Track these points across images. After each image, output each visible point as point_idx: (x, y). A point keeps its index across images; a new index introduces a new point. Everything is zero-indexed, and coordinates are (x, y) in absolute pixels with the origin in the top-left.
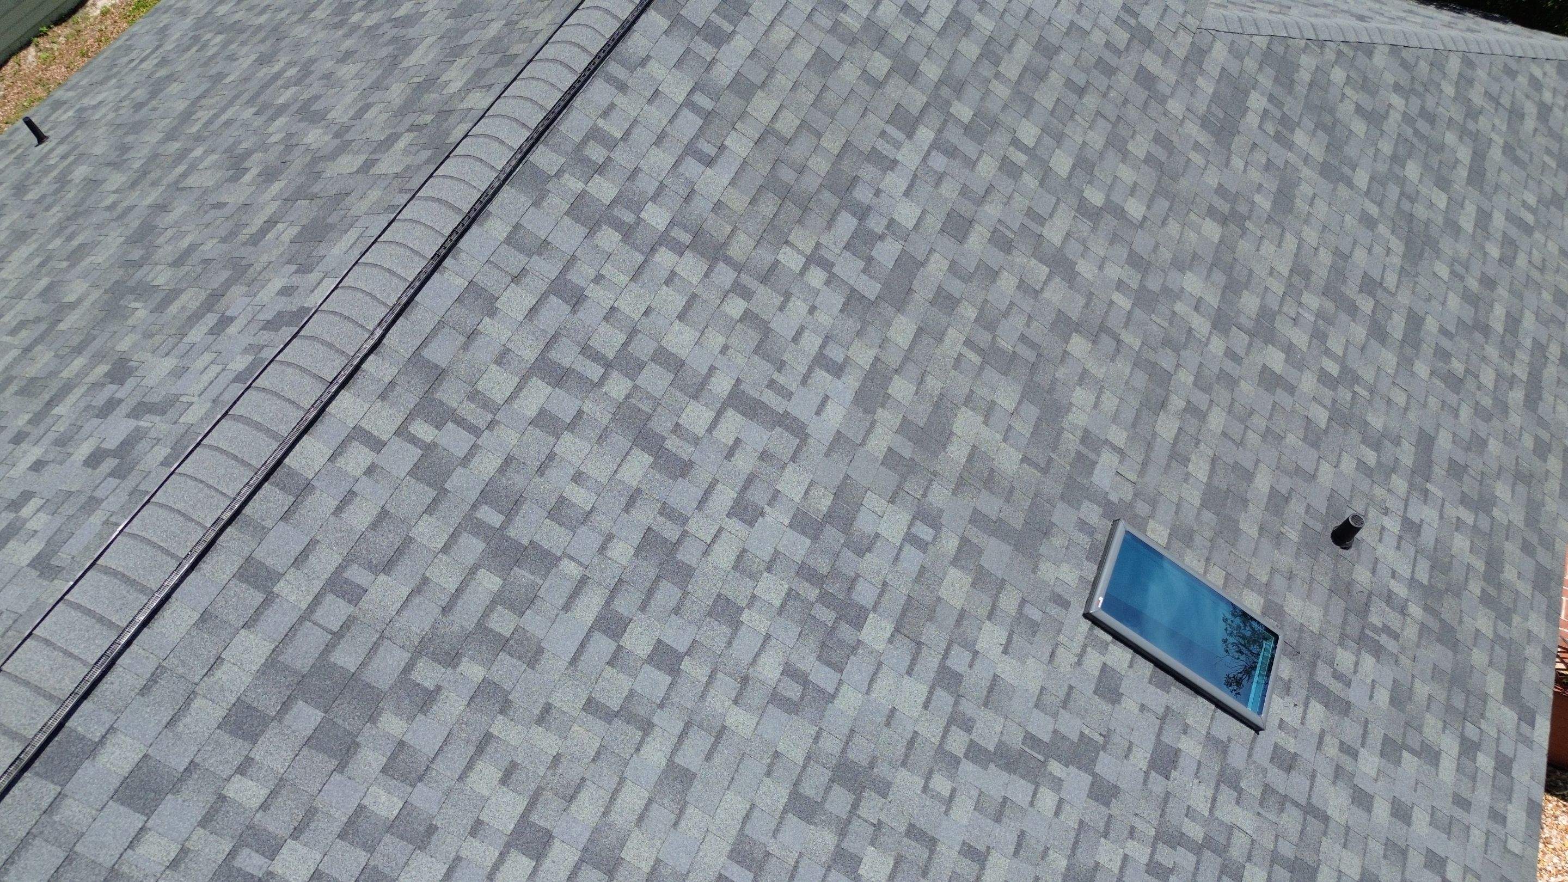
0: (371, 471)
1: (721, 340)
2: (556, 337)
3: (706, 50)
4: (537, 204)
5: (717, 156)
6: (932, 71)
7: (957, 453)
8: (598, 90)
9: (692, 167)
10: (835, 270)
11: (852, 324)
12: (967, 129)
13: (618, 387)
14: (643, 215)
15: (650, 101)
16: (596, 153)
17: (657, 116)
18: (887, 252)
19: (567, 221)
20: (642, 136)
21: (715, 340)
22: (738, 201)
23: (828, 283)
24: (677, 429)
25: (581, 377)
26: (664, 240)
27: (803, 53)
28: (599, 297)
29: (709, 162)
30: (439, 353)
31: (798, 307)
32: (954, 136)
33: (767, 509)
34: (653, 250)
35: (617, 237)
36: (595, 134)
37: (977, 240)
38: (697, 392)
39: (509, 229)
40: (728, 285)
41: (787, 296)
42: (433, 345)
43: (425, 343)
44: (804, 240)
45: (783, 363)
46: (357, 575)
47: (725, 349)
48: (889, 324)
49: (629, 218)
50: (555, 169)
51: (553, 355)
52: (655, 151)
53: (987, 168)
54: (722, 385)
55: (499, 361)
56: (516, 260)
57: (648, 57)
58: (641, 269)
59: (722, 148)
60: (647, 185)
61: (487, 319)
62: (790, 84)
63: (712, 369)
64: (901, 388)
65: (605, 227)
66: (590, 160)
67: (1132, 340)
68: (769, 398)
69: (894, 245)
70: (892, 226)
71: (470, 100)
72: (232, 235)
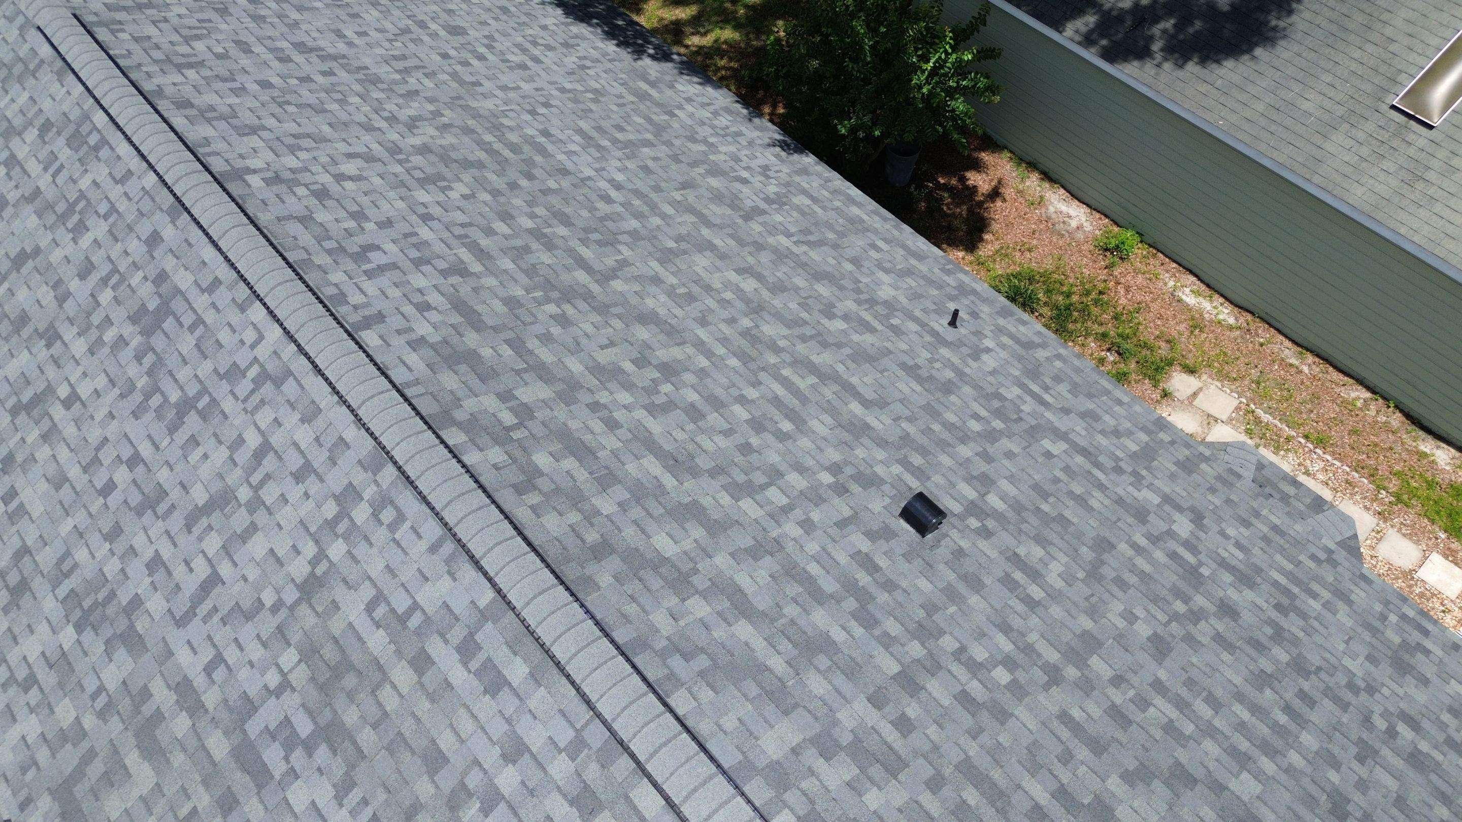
0: (242, 342)
7: (133, 759)
18: (273, 756)
19: (346, 482)
23: (266, 687)
24: (210, 528)
26: (321, 555)
27: (446, 742)
28: (295, 492)
29: (370, 608)
30: (289, 387)
33: (150, 579)
34: (317, 542)
35: (330, 516)
36: (401, 517)
39: (348, 440)
42: (294, 383)
43: (296, 379)
44: (299, 677)
46: (200, 331)
48: (226, 733)
49: (341, 528)
50: (380, 481)
52: (382, 564)
54: (225, 570)
55: (276, 420)
56: (329, 440)
59: (378, 626)
60: (361, 550)
64: (181, 724)
66: (383, 508)
68: (207, 606)
69: (278, 768)
70: (293, 774)
71: (496, 455)
72: (546, 338)
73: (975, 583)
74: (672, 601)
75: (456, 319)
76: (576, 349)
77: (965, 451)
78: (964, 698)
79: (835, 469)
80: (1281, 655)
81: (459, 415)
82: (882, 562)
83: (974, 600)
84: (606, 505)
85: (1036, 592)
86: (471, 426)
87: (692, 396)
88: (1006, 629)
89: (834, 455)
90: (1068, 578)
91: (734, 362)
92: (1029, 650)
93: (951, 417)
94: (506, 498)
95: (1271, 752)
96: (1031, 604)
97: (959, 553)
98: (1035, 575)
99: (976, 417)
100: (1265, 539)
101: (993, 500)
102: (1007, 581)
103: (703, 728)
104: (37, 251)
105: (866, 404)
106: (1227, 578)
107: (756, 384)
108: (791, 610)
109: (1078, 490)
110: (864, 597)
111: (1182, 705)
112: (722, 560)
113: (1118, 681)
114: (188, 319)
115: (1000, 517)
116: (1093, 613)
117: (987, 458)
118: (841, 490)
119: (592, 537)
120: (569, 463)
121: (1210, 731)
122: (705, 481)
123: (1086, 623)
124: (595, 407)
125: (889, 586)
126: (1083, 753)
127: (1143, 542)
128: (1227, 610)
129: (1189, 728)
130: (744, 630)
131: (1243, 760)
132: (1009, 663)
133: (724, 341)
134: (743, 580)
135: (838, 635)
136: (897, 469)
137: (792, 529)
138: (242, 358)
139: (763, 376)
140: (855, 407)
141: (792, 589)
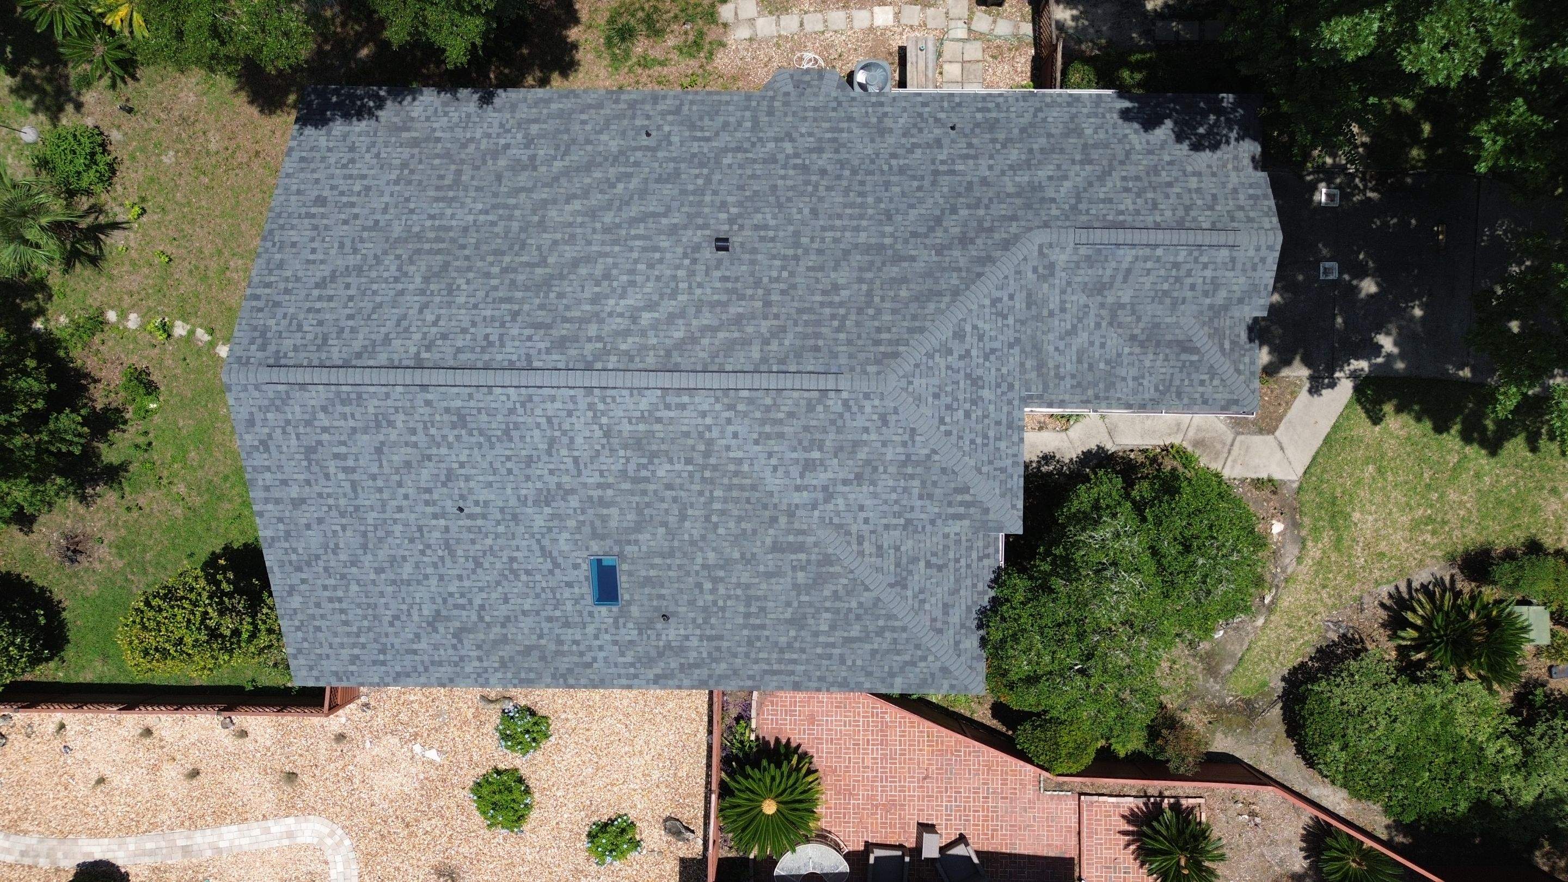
0: (503, 402)
2: (558, 417)
3: (661, 406)
4: (584, 397)
5: (634, 424)
6: (713, 461)
7: (605, 511)
8: (625, 393)
9: (625, 421)
10: (628, 464)
11: (617, 474)
12: (703, 478)
13: (557, 434)
14: (603, 417)
15: (634, 403)
16: (609, 400)
17: (632, 407)
18: (644, 473)
19: (586, 404)
20: (623, 407)
21: (586, 447)
22: (626, 434)
23: (623, 464)
24: (558, 450)
25: (553, 426)
26: (601, 425)
27: (685, 429)
28: (574, 420)
29: (630, 424)
31: (611, 460)
32: (697, 476)
33: (556, 476)
34: (596, 424)
35: (592, 415)
36: (614, 398)
37: (670, 493)
38: (570, 450)
39: (574, 395)
40: (602, 443)
41: (611, 457)
44: (629, 453)
45: (593, 464)
46: (483, 411)
47: (585, 450)
48: (625, 482)
49: (599, 415)
50: (596, 395)
51: (553, 418)
52: (622, 411)
53: (696, 487)
54: (576, 454)
55: (543, 409)
56: (568, 400)
58: (589, 424)
59: (637, 424)
60: (611, 414)
61: (550, 402)
62: (671, 430)
63: (578, 450)
64: (610, 492)
65: (592, 412)
66: (605, 400)
67: (676, 544)
68: (582, 465)
69: (649, 474)
70: (654, 472)
71: (613, 359)
72: (568, 308)
73: (754, 251)
74: (698, 348)
75: (542, 332)
76: (579, 302)
77: (708, 198)
78: (783, 292)
79: (685, 255)
80: (847, 173)
81: (590, 358)
82: (728, 274)
83: (759, 257)
84: (653, 341)
85: (771, 234)
86: (597, 358)
87: (624, 278)
88: (774, 257)
89: (680, 250)
90: (775, 217)
91: (617, 249)
92: (785, 258)
93: (691, 187)
94: (632, 366)
95: (861, 217)
96: (773, 240)
97: (742, 244)
98: (766, 227)
99: (697, 176)
100: (815, 120)
101: (734, 210)
102: (762, 239)
103: (739, 368)
104: (382, 443)
105: (665, 215)
106: (814, 156)
107: (631, 250)
108: (724, 317)
109: (749, 172)
110: (734, 291)
111: (832, 228)
112: (695, 322)
113: (812, 239)
114: (475, 412)
115: (740, 215)
116: (790, 222)
117: (715, 193)
118: (694, 261)
119: (662, 353)
120: (630, 340)
121: (844, 229)
122: (663, 303)
123: (791, 228)
124: (610, 314)
125: (737, 279)
126: (820, 275)
127: (782, 172)
128: (823, 172)
129: (838, 234)
130: (721, 335)
131: (857, 229)
132: (784, 268)
133: (603, 243)
134: (705, 322)
135: (741, 310)
136: (699, 233)
137: (699, 291)
138: (509, 405)
139: (630, 243)
140: (664, 221)
141: (718, 309)
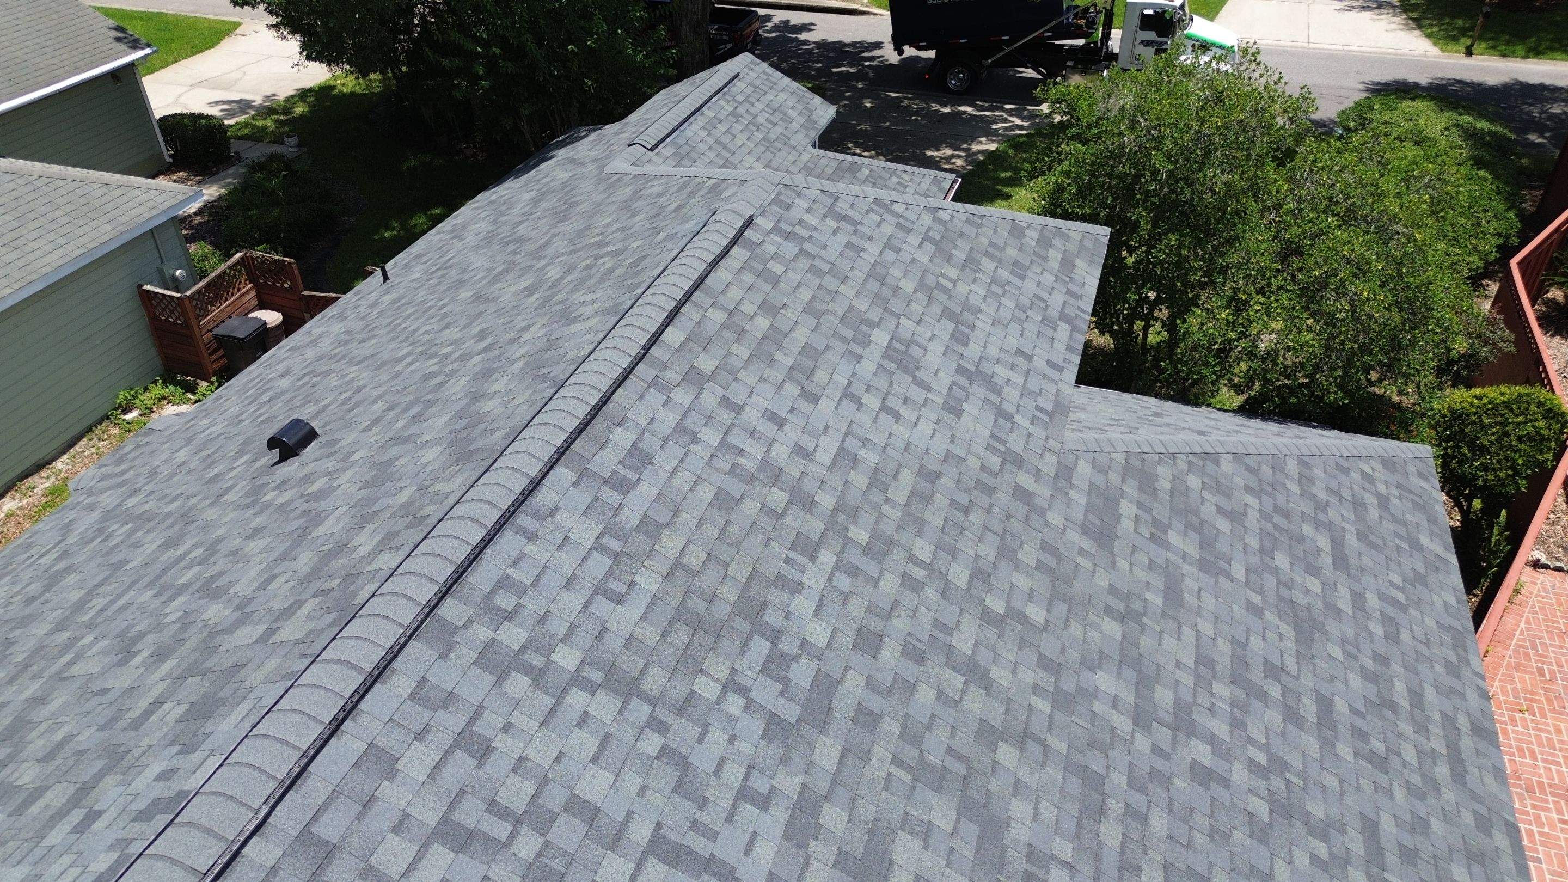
1: (639, 781)
2: (461, 794)
3: (612, 497)
4: (443, 656)
5: (628, 593)
6: (826, 501)
8: (508, 542)
9: (602, 606)
10: (752, 695)
11: (775, 751)
12: (866, 550)
14: (554, 657)
15: (559, 548)
16: (505, 601)
17: (567, 561)
19: (475, 671)
20: (552, 580)
21: (632, 781)
22: (651, 635)
23: (746, 709)
25: (488, 838)
26: (576, 680)
27: (706, 493)
28: (508, 747)
29: (620, 599)
30: (328, 829)
31: (718, 736)
32: (855, 557)
34: (564, 691)
35: (527, 681)
36: (504, 583)
37: (889, 654)
38: (614, 843)
39: (414, 684)
40: (643, 720)
41: (706, 727)
42: (325, 819)
43: (315, 818)
44: (718, 667)
45: (706, 800)
47: (643, 790)
48: (812, 747)
49: (537, 660)
50: (464, 620)
51: (457, 816)
52: (565, 594)
53: (890, 584)
54: (640, 832)
55: (396, 830)
56: (419, 716)
57: (557, 508)
58: (553, 710)
59: (632, 585)
60: (558, 627)
61: (386, 783)
62: (695, 522)
63: (630, 814)
64: (833, 820)
65: (514, 674)
66: (499, 609)
67: (1057, 743)
68: (695, 842)
69: (809, 665)
70: (805, 647)
71: (379, 561)
74: (496, 412)
86: (341, 602)
